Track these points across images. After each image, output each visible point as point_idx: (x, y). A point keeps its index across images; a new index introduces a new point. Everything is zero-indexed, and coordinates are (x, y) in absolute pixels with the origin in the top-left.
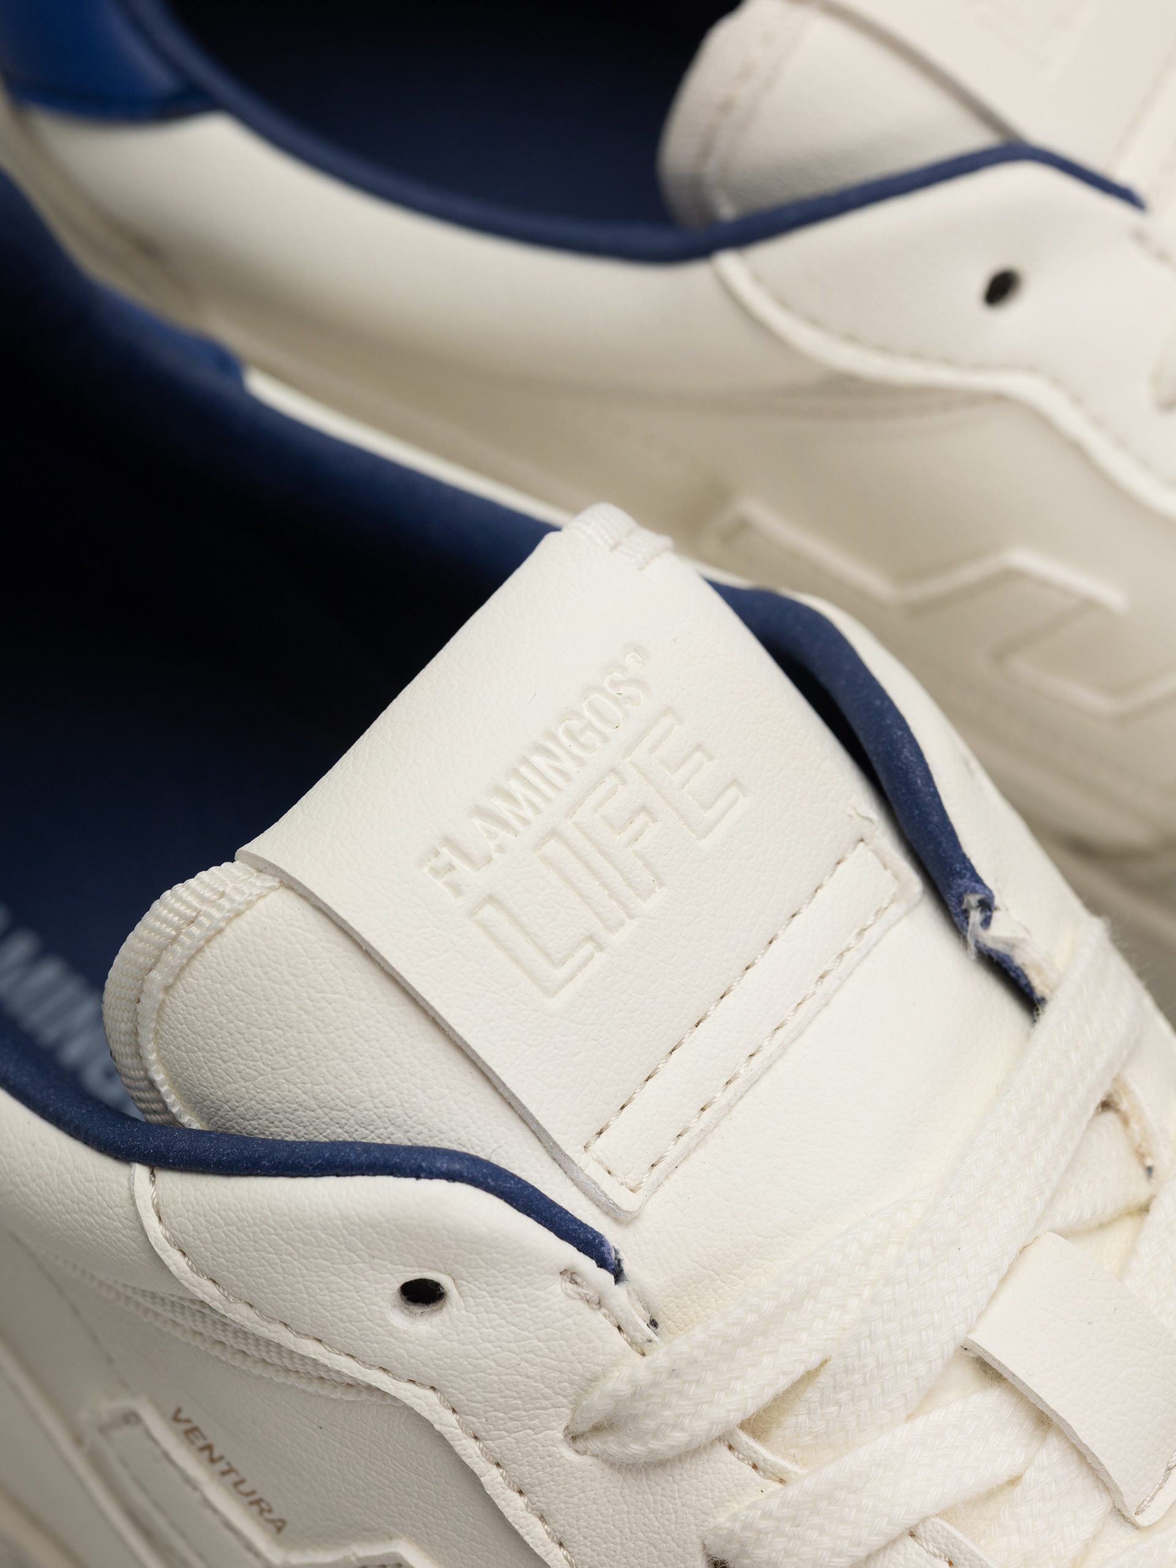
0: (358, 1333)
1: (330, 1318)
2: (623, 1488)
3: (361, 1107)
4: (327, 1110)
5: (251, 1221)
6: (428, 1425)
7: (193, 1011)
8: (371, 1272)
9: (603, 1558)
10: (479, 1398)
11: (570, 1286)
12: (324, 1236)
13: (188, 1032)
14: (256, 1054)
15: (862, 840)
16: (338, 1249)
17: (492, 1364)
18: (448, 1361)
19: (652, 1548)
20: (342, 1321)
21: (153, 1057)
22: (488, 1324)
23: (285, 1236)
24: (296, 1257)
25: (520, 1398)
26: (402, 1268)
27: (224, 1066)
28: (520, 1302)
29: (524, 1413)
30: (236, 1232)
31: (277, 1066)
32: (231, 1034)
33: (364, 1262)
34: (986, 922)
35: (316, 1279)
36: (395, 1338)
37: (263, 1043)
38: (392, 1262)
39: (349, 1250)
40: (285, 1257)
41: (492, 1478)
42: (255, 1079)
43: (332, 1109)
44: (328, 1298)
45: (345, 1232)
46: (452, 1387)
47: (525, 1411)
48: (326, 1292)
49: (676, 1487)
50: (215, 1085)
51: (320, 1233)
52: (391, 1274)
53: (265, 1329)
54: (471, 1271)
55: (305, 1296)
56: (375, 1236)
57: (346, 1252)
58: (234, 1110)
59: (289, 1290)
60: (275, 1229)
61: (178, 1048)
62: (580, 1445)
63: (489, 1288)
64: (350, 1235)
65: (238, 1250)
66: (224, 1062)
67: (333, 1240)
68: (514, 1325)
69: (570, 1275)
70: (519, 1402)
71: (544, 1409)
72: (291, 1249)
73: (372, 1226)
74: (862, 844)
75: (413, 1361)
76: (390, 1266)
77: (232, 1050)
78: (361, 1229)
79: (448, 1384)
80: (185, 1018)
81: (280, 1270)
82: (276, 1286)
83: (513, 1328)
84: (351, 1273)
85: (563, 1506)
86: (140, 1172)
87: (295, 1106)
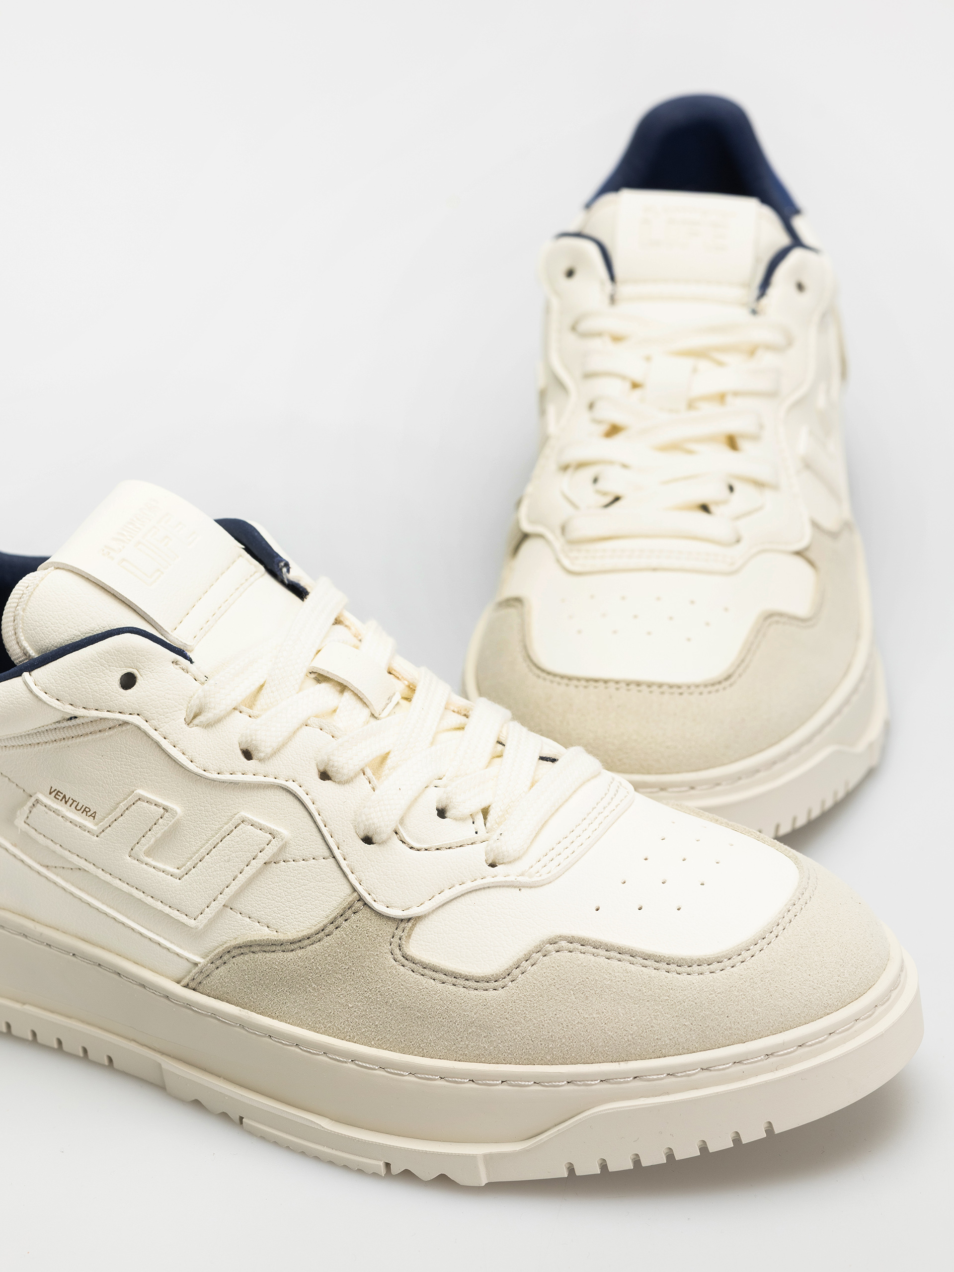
0: (109, 699)
1: (99, 696)
2: (208, 734)
3: (95, 630)
4: (84, 635)
5: (67, 668)
6: (139, 728)
7: (33, 614)
8: (110, 673)
9: (207, 760)
10: (154, 712)
11: (176, 666)
12: (92, 663)
13: (33, 622)
14: (57, 621)
15: (241, 556)
16: (98, 666)
17: (156, 697)
18: (141, 700)
19: (222, 751)
20: (103, 696)
21: (22, 638)
22: (152, 683)
23: (79, 668)
24: (84, 675)
25: (168, 708)
26: (120, 669)
27: (47, 630)
28: (161, 673)
29: (170, 714)
30: (62, 674)
31: (64, 623)
32: (47, 617)
33: (107, 669)
34: (288, 571)
35: (92, 681)
36: (122, 696)
37: (59, 616)
38: (116, 667)
39: (101, 665)
40: (80, 676)
41: (165, 744)
42: (58, 631)
43: (86, 633)
44: (97, 688)
45: (99, 658)
46: (145, 710)
47: (170, 713)
48: (96, 686)
49: (225, 727)
50: (45, 638)
51: (90, 662)
52: (116, 672)
53: (78, 712)
54: (143, 664)
55: (90, 690)
56: (109, 656)
57: (101, 667)
58: (53, 645)
59: (84, 690)
60: (75, 667)
61: (31, 630)
62: (191, 725)
63: (150, 670)
64: (101, 659)
65: (64, 681)
66: (47, 628)
67: (96, 663)
68: (160, 681)
69: (175, 662)
70: (167, 710)
71: (176, 711)
72: (82, 672)
73: (107, 653)
74: (240, 558)
75: (129, 703)
76: (116, 669)
77: (49, 623)
78: (104, 655)
79: (143, 709)
80: (31, 618)
81: (80, 683)
82: (79, 690)
83: (160, 682)
84: (104, 676)
85: (190, 746)
86: (26, 674)
87: (73, 636)
